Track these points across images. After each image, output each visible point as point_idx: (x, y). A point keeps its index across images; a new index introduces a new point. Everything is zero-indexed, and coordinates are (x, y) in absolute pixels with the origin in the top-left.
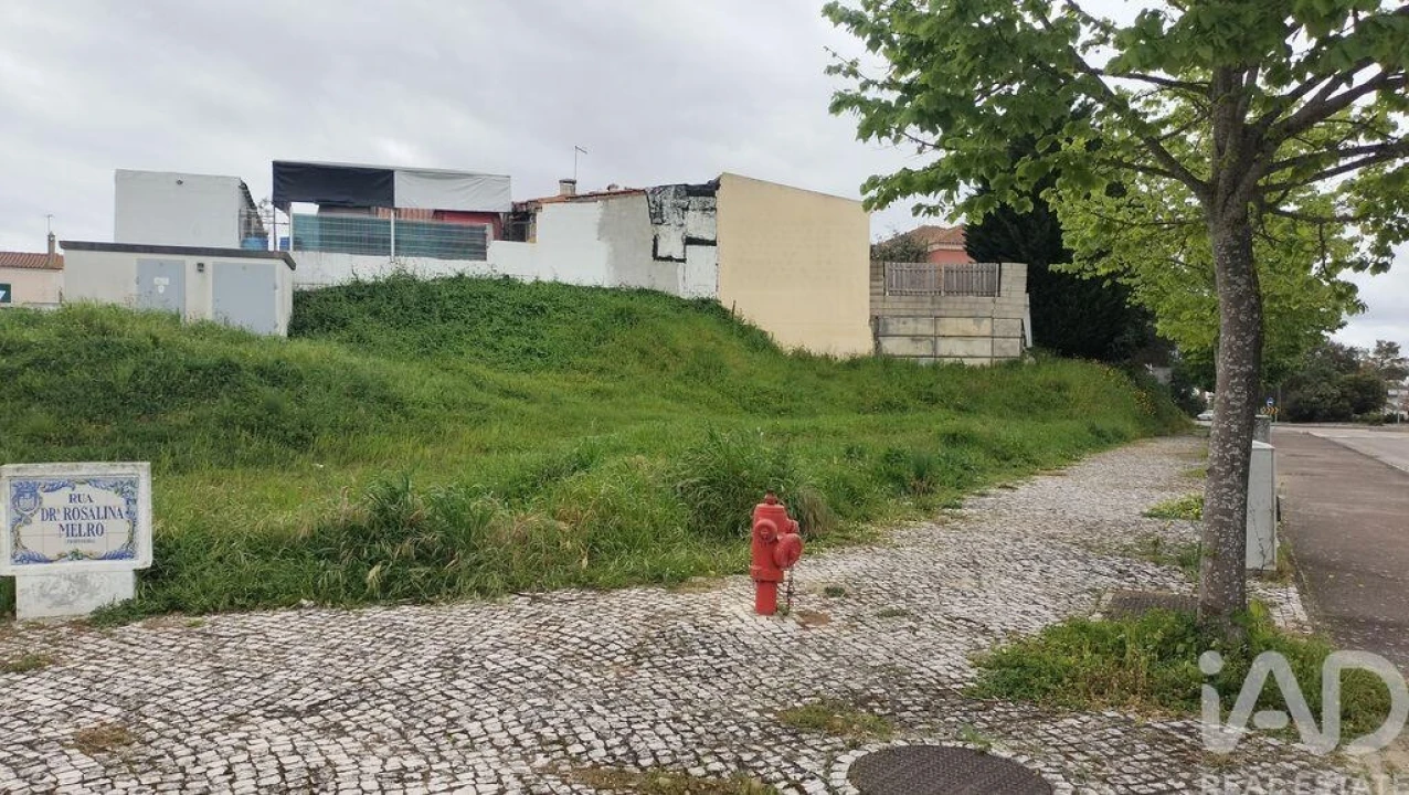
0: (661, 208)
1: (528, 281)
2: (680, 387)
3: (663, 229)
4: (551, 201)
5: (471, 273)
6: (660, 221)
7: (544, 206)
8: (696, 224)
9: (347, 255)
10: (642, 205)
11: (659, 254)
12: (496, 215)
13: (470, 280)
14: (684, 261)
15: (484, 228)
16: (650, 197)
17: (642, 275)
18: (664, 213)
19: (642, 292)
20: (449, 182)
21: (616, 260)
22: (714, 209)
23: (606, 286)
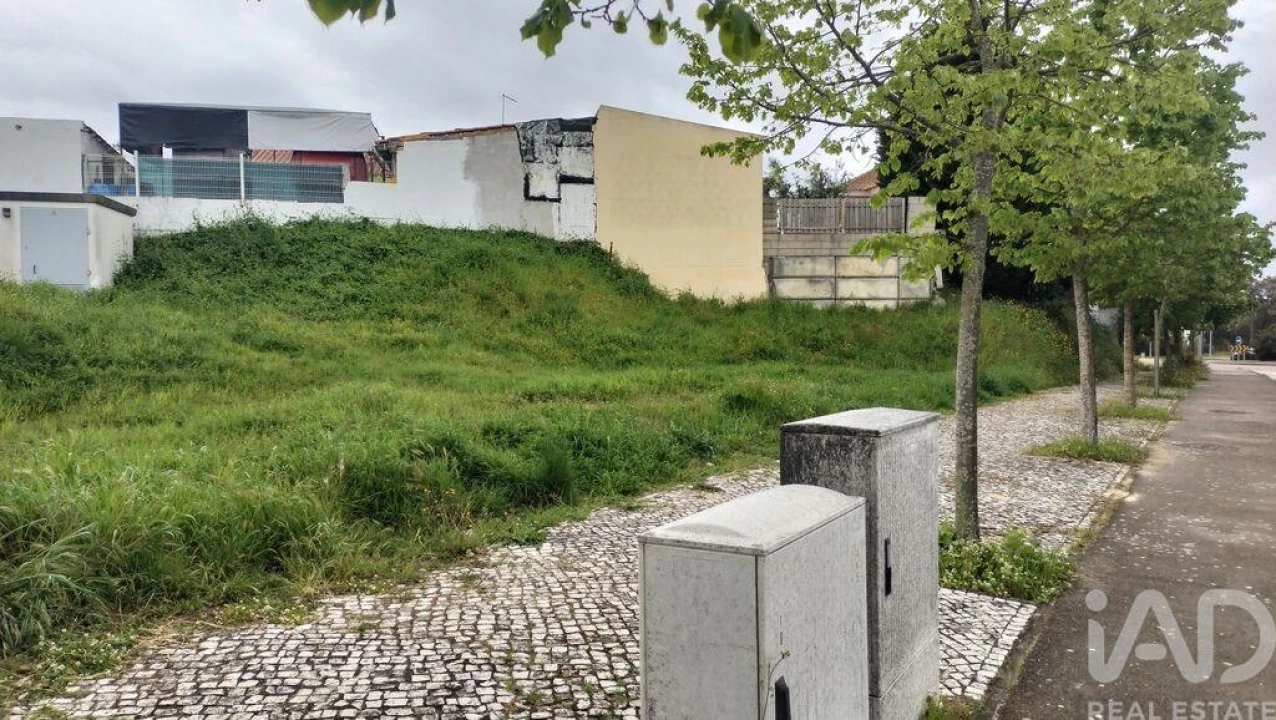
0: (532, 145)
1: (389, 223)
3: (534, 167)
4: (413, 138)
5: (327, 216)
6: (531, 158)
7: (405, 143)
8: (571, 160)
10: (512, 141)
11: (534, 192)
12: (360, 155)
13: (326, 223)
14: (558, 200)
15: (341, 170)
16: (521, 133)
17: (513, 216)
18: (536, 149)
19: (512, 234)
20: (314, 120)
21: (484, 199)
22: (591, 144)
23: (474, 227)
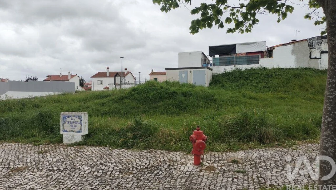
0: (312, 44)
1: (270, 68)
2: (311, 96)
3: (313, 50)
4: (277, 46)
5: (255, 67)
6: (312, 47)
7: (275, 48)
9: (224, 66)
10: (306, 44)
11: (312, 57)
12: (263, 52)
13: (254, 69)
14: (320, 58)
15: (258, 56)
16: (309, 41)
17: (306, 64)
18: (314, 45)
19: (306, 69)
20: (251, 45)
21: (297, 60)
23: (294, 67)
